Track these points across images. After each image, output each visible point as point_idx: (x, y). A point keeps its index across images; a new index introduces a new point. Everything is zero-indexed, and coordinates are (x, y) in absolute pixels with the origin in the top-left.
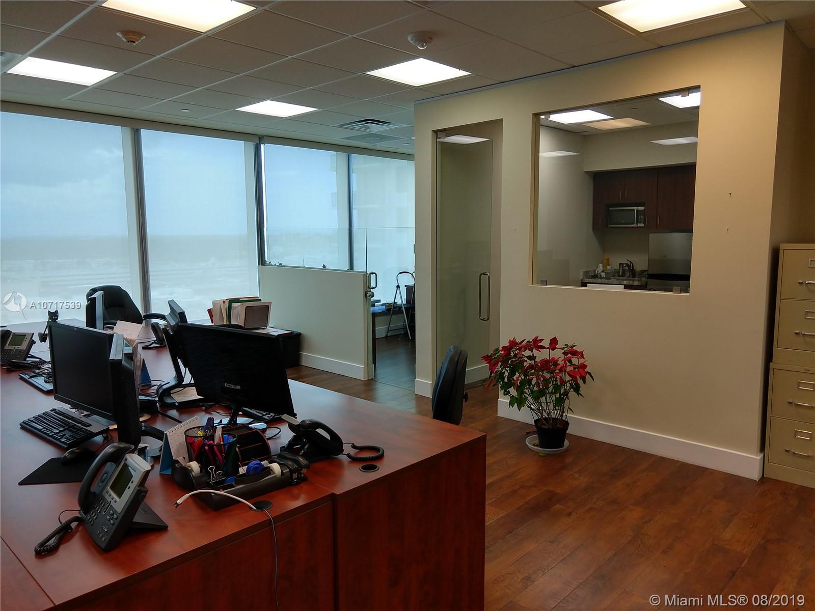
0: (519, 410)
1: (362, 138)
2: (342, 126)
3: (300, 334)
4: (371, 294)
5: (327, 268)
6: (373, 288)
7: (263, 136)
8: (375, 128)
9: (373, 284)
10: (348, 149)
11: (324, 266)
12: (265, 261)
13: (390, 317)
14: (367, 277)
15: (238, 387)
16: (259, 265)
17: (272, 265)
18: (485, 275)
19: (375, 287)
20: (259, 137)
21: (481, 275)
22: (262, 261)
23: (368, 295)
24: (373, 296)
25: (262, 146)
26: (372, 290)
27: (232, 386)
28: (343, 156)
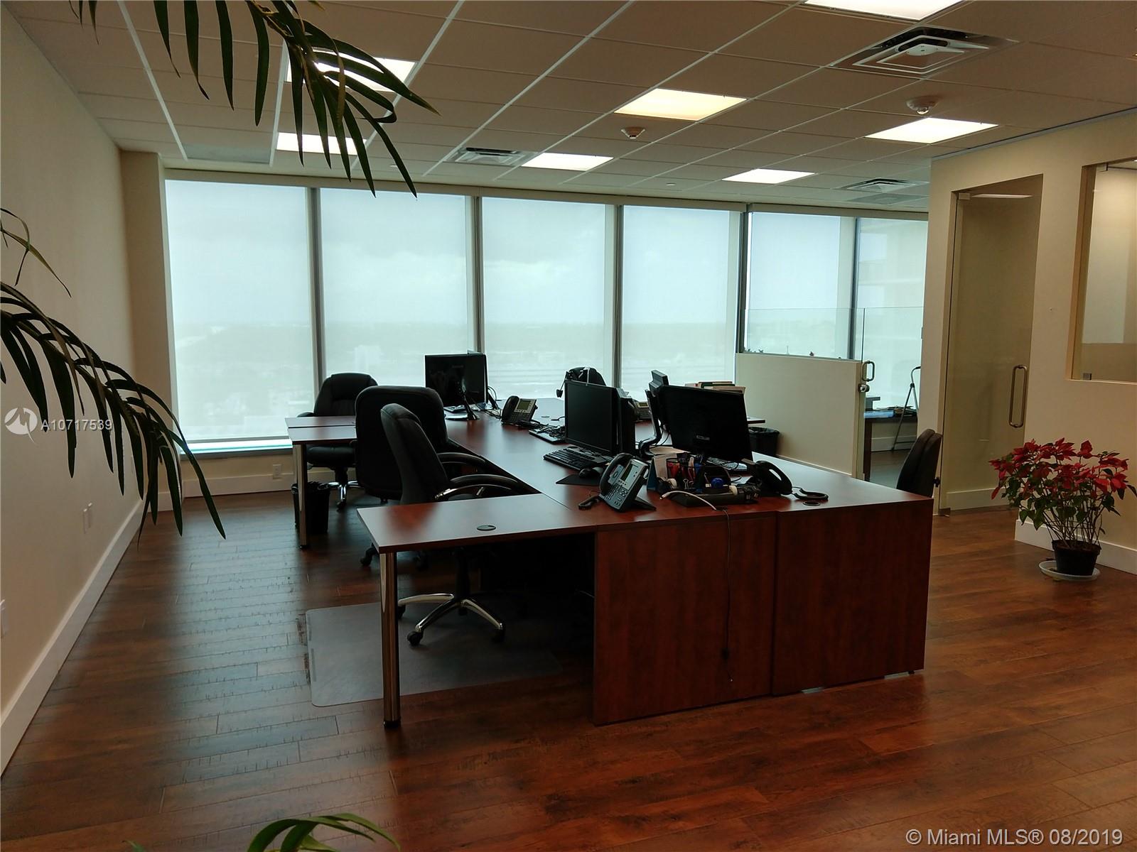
0: (1037, 529)
1: (874, 198)
2: (844, 188)
3: (778, 433)
4: (866, 388)
5: (815, 356)
6: (868, 380)
7: (751, 204)
8: (887, 188)
9: (869, 376)
10: (856, 213)
11: (812, 354)
12: (744, 348)
13: (898, 425)
14: (862, 367)
15: (708, 439)
16: (736, 352)
17: (751, 353)
18: (1020, 368)
19: (872, 380)
20: (747, 205)
21: (1015, 368)
22: (740, 348)
23: (861, 388)
24: (868, 390)
25: (750, 214)
26: (867, 383)
27: (703, 438)
28: (850, 221)
